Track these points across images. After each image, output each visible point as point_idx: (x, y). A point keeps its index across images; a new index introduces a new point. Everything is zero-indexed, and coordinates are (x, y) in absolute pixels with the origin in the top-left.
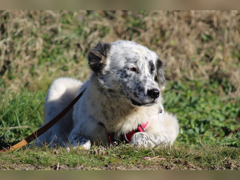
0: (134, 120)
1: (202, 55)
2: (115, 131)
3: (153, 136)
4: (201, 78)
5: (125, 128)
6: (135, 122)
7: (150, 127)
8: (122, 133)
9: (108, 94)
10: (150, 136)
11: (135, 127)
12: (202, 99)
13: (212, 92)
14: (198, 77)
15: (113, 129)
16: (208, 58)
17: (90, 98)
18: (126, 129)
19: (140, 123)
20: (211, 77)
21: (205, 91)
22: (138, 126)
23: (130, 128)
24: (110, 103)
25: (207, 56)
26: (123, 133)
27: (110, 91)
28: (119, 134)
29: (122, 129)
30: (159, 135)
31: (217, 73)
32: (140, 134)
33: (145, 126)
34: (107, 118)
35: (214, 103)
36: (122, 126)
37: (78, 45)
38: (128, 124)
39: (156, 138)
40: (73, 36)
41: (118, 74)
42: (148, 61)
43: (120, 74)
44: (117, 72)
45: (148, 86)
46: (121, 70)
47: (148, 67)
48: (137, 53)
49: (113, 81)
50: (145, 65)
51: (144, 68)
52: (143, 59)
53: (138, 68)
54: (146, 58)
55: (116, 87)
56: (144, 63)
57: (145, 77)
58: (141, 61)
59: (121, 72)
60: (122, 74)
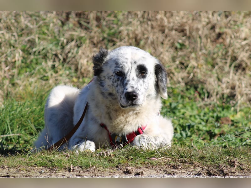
1: (178, 62)
2: (117, 132)
3: (153, 138)
5: (126, 129)
8: (123, 135)
10: (150, 138)
15: (115, 130)
16: (183, 66)
17: (94, 100)
18: (126, 131)
22: (138, 128)
23: (131, 129)
25: (182, 63)
26: (124, 134)
27: (110, 94)
28: (120, 135)
29: (123, 130)
30: (158, 137)
31: (192, 80)
36: (123, 127)
38: (129, 126)
39: (156, 140)
41: (111, 79)
42: (137, 65)
43: (112, 79)
44: (110, 77)
45: (127, 89)
46: (112, 76)
47: (136, 70)
48: (127, 59)
49: (109, 85)
50: (131, 69)
51: (130, 73)
52: (132, 64)
53: (124, 73)
54: (135, 62)
55: (113, 91)
56: (131, 67)
57: (128, 81)
58: (127, 67)
59: (112, 77)
60: (113, 79)
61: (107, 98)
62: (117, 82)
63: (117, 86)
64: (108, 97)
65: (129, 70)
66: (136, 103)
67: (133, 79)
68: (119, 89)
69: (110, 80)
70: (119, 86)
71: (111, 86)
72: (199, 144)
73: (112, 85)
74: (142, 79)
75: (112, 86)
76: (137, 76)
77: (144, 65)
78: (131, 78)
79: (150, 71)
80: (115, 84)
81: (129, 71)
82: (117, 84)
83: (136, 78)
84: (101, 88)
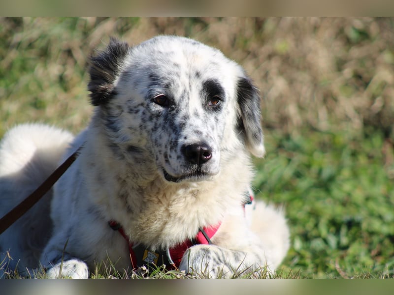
0: (191, 216)
2: (147, 242)
3: (231, 254)
4: (344, 125)
5: (169, 234)
6: (193, 220)
7: (224, 234)
8: (160, 247)
9: (129, 158)
10: (224, 253)
11: (192, 233)
12: (346, 173)
13: (370, 157)
14: (338, 122)
15: (142, 236)
17: (93, 165)
18: (170, 237)
19: (204, 223)
20: (366, 123)
21: (354, 154)
22: (200, 230)
23: (180, 235)
24: (135, 175)
26: (163, 246)
27: (132, 149)
28: (153, 249)
29: (163, 237)
30: (244, 253)
32: (203, 250)
33: (216, 230)
34: (129, 210)
35: (373, 181)
37: (69, 53)
38: (177, 224)
39: (237, 259)
40: (58, 31)
41: (137, 112)
42: (201, 81)
43: (140, 113)
44: (135, 107)
45: (185, 138)
46: (142, 104)
47: (201, 93)
48: (176, 65)
49: (130, 128)
50: (190, 90)
51: (189, 98)
52: (190, 77)
53: (173, 99)
54: (198, 75)
55: (139, 141)
56: (190, 86)
57: (186, 117)
58: (180, 84)
59: (142, 109)
60: (144, 113)
61: (123, 157)
62: (154, 120)
63: (155, 129)
64: (125, 155)
65: (185, 91)
66: (207, 168)
67: (196, 115)
68: (161, 137)
69: (134, 115)
70: (160, 130)
71: (139, 129)
72: (359, 266)
73: (141, 126)
74: (214, 115)
75: (141, 129)
76: (204, 106)
77: (216, 80)
78: (191, 112)
79: (228, 94)
80: (150, 125)
81: (186, 94)
82: (156, 124)
83: (201, 111)
84: (111, 133)
